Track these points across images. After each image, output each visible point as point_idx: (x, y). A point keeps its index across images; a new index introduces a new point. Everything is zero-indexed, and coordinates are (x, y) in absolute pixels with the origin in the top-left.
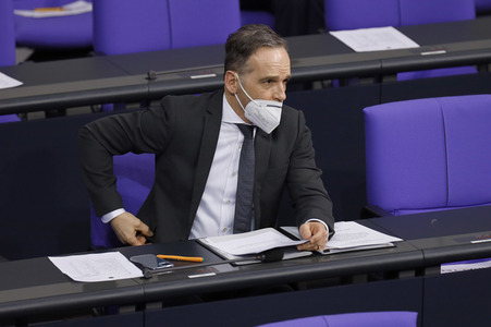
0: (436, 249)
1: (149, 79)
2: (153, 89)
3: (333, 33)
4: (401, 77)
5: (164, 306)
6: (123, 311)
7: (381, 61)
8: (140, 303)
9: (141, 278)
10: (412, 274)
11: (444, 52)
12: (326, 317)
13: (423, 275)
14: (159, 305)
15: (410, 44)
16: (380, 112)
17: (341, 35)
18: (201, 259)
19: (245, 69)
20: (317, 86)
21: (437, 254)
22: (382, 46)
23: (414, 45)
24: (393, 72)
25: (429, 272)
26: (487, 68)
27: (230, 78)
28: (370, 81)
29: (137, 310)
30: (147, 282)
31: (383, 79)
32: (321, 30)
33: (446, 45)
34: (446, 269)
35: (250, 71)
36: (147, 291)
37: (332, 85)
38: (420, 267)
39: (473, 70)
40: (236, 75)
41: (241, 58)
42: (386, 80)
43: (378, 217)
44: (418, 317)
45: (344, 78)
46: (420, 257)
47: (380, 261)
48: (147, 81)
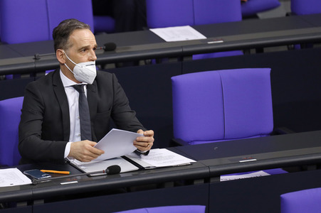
0: (217, 166)
1: (35, 59)
2: (38, 65)
3: (152, 30)
4: (195, 57)
5: (45, 202)
6: (19, 205)
7: (182, 47)
8: (30, 200)
9: (31, 184)
10: (202, 182)
11: (222, 41)
12: (147, 209)
13: (209, 182)
14: (42, 202)
15: (200, 36)
16: (182, 80)
17: (157, 31)
18: (69, 172)
19: (68, 45)
20: (142, 63)
21: (218, 169)
22: (183, 38)
23: (203, 37)
24: (190, 54)
25: (213, 180)
26: (249, 52)
27: (60, 54)
28: (175, 60)
29: (28, 204)
30: (34, 187)
31: (183, 59)
32: (144, 28)
33: (224, 38)
34: (223, 178)
35: (71, 46)
36: (34, 192)
37: (151, 63)
38: (207, 177)
39: (240, 53)
40: (63, 51)
41: (63, 40)
42: (186, 59)
43: (180, 145)
44: (206, 209)
45: (158, 58)
46: (207, 171)
47: (182, 174)
48: (34, 61)
